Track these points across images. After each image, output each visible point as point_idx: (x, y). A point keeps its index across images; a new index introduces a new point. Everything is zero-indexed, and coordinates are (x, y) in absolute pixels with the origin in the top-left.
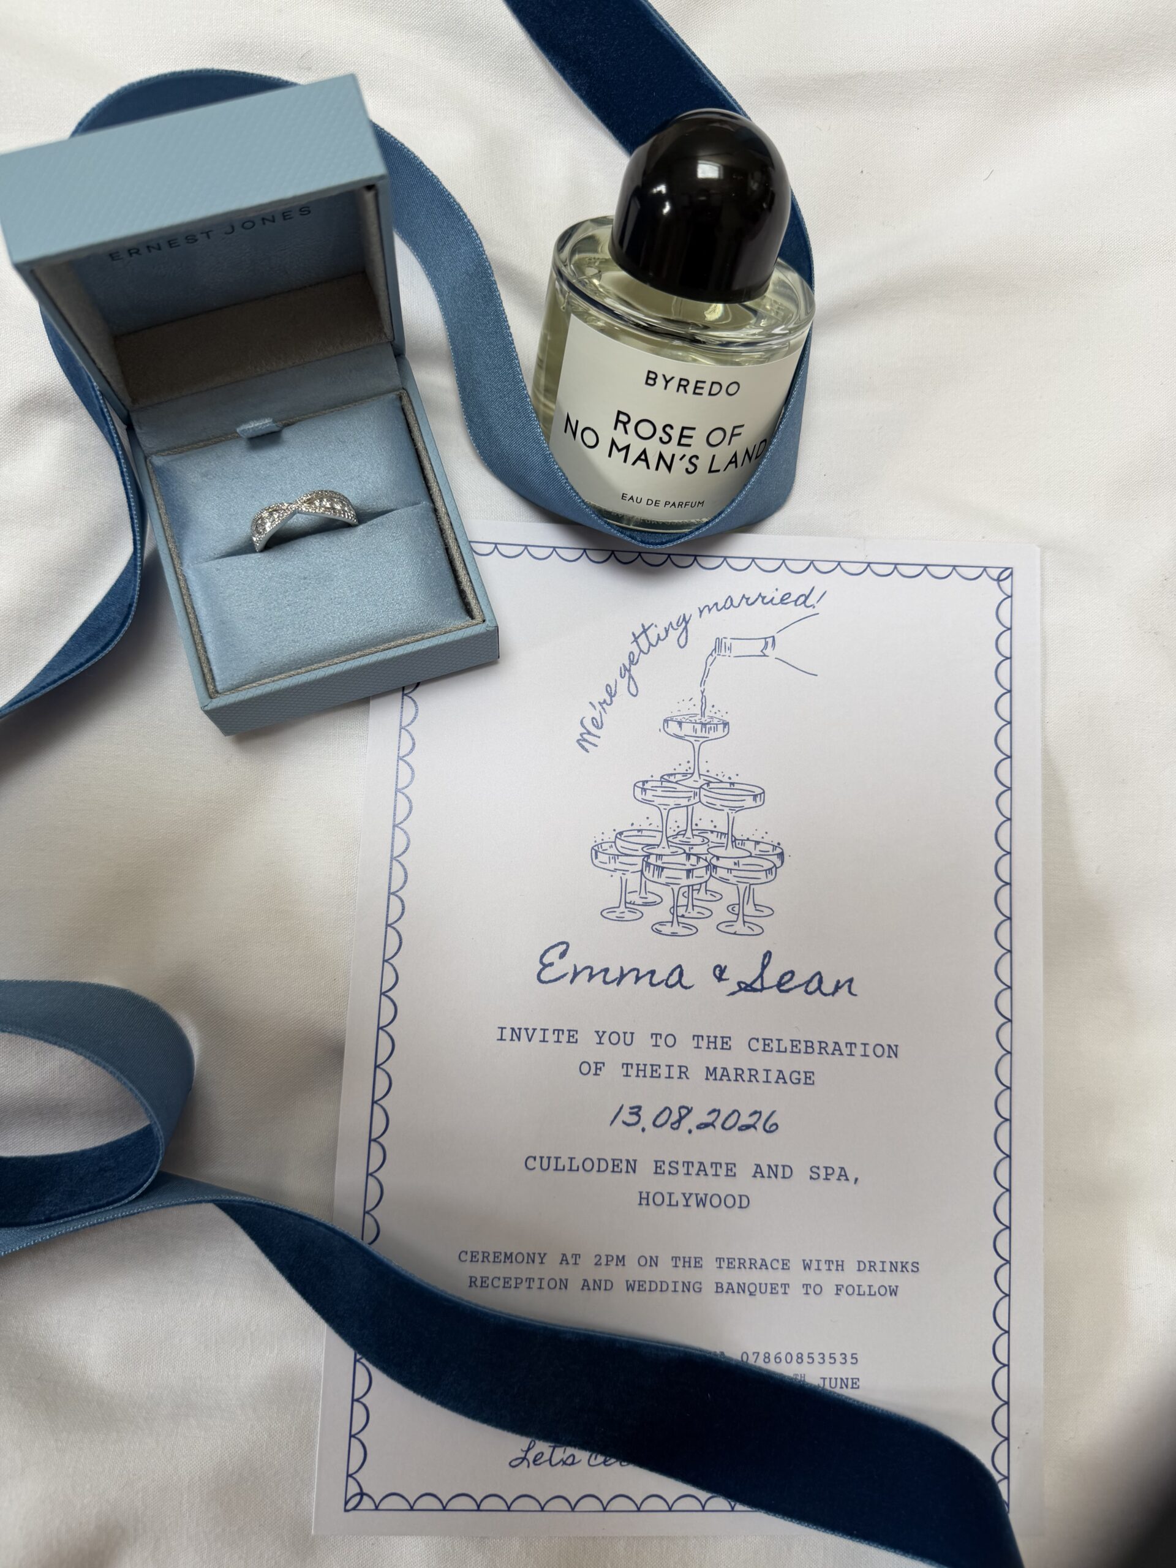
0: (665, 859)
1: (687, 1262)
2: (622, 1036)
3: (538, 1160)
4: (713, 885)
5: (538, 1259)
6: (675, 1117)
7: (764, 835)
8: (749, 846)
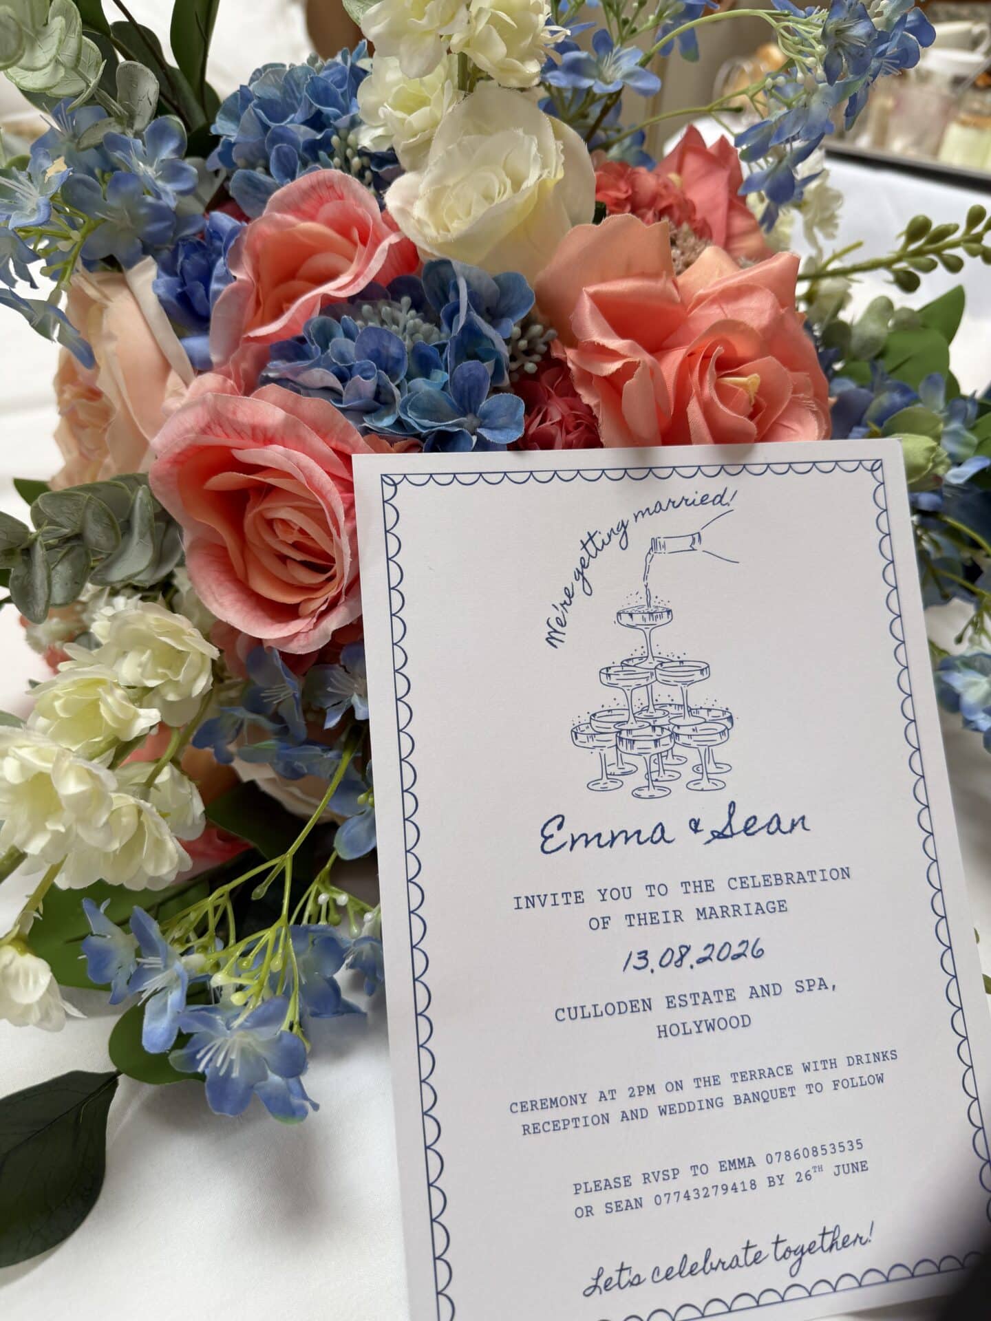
0: (635, 733)
1: (707, 1081)
2: (621, 891)
3: (566, 1010)
4: (678, 750)
5: (580, 1100)
6: (677, 956)
7: (714, 703)
8: (703, 713)
